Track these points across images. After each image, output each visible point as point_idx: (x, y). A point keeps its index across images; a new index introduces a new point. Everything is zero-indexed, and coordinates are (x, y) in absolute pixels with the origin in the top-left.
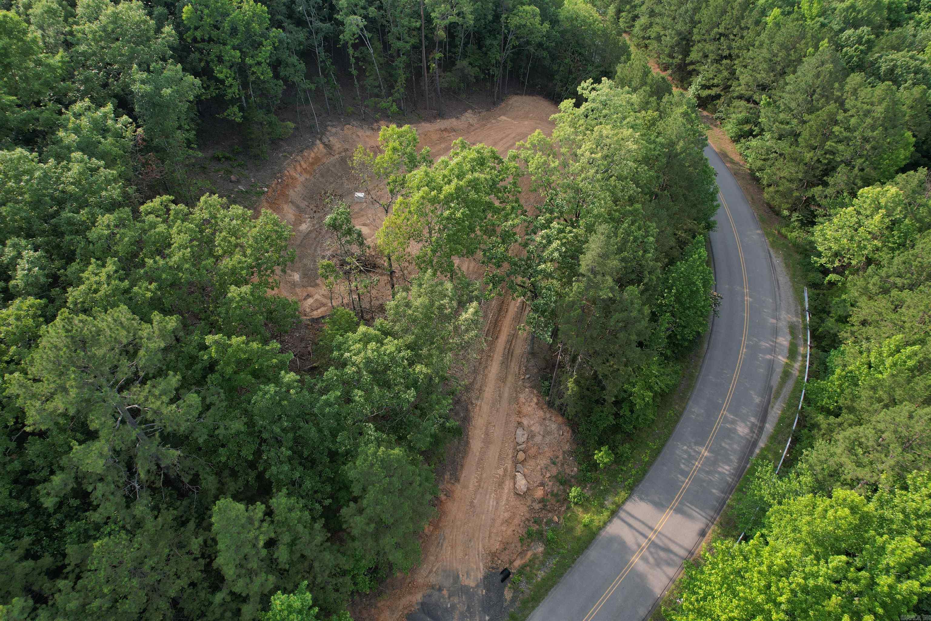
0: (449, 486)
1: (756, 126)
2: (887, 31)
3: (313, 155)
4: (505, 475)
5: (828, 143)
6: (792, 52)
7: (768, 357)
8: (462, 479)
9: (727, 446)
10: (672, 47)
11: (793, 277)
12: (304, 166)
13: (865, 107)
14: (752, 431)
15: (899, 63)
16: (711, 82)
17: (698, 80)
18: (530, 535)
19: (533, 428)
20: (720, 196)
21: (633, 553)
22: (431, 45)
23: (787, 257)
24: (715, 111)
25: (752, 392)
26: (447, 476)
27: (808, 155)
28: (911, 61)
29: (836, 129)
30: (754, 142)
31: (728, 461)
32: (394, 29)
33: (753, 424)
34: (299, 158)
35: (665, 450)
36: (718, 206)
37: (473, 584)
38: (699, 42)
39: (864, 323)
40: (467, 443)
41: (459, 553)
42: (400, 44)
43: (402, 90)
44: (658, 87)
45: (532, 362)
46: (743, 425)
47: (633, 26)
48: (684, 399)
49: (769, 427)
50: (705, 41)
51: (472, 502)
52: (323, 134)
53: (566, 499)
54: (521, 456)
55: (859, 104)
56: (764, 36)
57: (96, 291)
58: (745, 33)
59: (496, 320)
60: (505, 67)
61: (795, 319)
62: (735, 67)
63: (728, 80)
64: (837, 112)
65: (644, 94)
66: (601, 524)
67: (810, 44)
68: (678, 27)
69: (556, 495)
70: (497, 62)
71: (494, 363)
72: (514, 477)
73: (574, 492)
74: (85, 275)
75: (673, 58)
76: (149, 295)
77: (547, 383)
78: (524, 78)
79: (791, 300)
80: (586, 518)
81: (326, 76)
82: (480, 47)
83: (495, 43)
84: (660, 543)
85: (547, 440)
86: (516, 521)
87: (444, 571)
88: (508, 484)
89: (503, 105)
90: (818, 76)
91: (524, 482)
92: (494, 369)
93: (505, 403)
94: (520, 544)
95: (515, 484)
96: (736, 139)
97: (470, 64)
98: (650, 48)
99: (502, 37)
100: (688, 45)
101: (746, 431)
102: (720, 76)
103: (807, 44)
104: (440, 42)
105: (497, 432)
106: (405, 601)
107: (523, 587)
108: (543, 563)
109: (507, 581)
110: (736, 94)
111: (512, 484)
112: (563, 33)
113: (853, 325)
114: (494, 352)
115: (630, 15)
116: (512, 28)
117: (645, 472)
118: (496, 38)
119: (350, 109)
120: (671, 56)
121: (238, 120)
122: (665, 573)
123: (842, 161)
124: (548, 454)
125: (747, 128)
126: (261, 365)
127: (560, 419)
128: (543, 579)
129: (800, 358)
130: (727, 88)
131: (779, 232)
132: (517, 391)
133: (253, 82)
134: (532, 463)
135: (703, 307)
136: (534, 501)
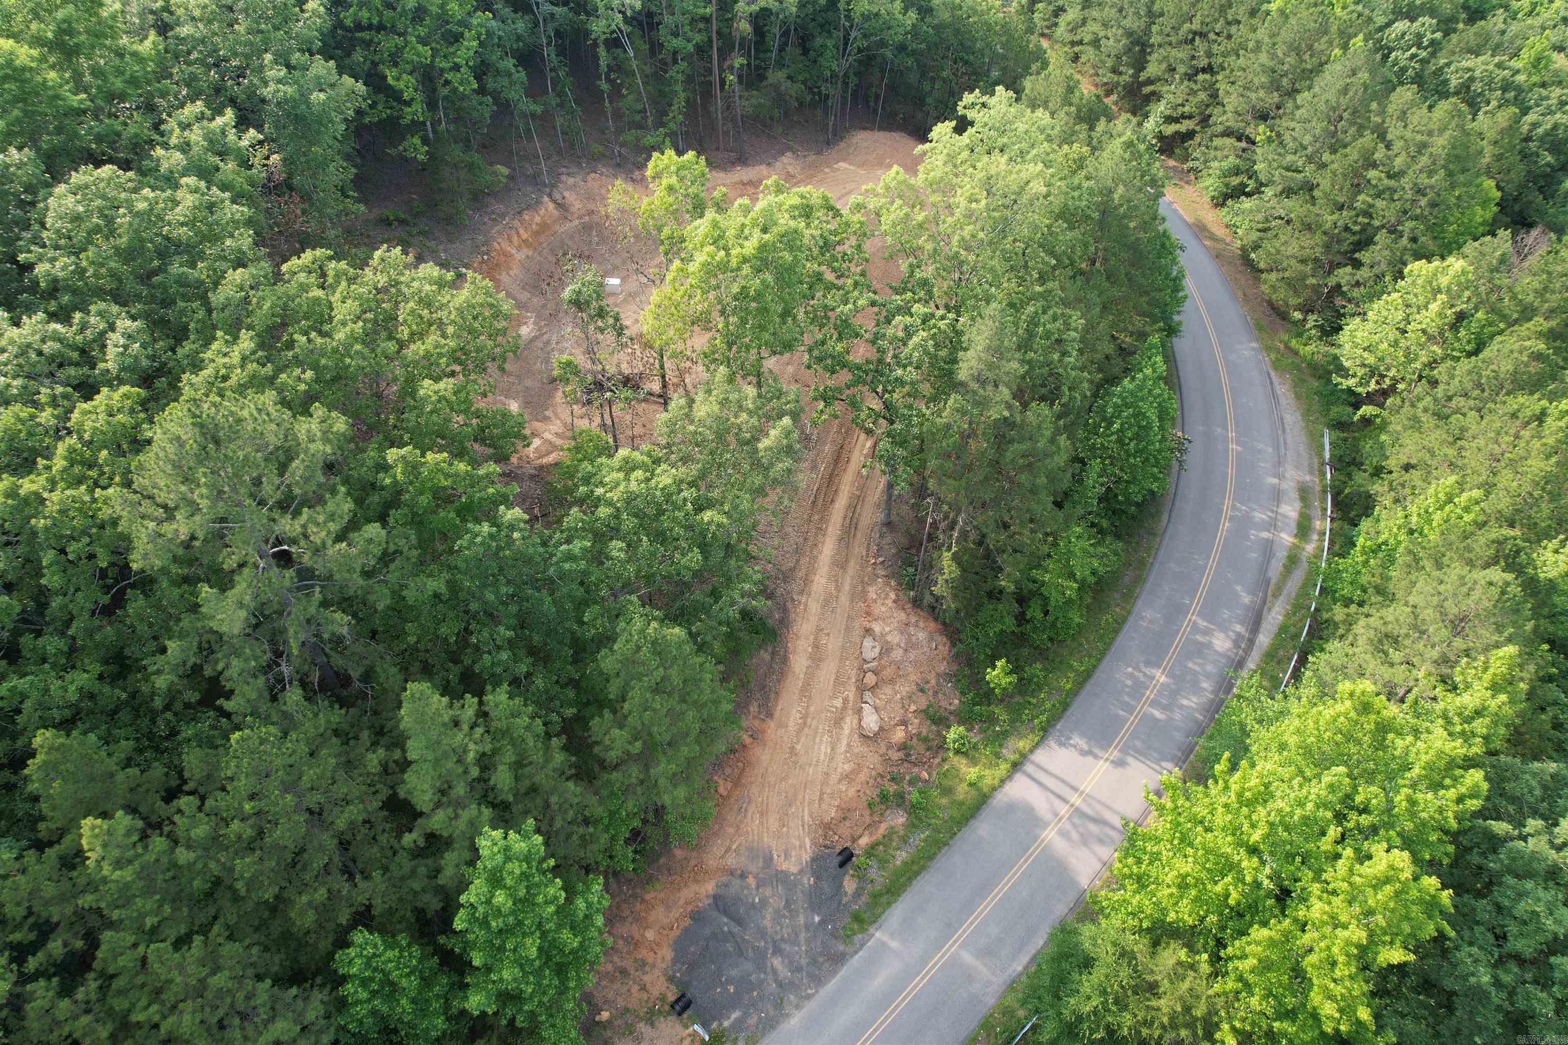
0: (756, 723)
1: (1250, 178)
2: (1461, 26)
3: (537, 219)
4: (844, 708)
5: (1361, 198)
6: (1307, 57)
7: (1265, 535)
8: (777, 714)
9: (1197, 668)
10: (1118, 57)
11: (1307, 414)
12: (525, 236)
13: (1419, 137)
14: (1236, 644)
15: (1477, 73)
16: (1180, 110)
17: (1160, 109)
18: (884, 797)
19: (889, 638)
20: (1189, 283)
21: (1046, 824)
22: (727, 48)
23: (1298, 384)
24: (1186, 158)
25: (1239, 588)
26: (754, 708)
27: (1329, 219)
28: (1497, 71)
29: (1372, 174)
30: (1247, 203)
31: (1196, 689)
32: (667, 19)
33: (1238, 635)
34: (516, 223)
35: (1099, 675)
36: (1186, 297)
37: (794, 869)
38: (1160, 46)
39: (1407, 467)
40: (785, 660)
41: (773, 821)
42: (677, 43)
43: (680, 118)
44: (1091, 110)
45: (888, 539)
46: (1222, 635)
47: (1056, 25)
48: (1129, 596)
49: (1264, 639)
50: (1170, 44)
51: (792, 748)
52: (553, 186)
53: (941, 747)
54: (870, 679)
55: (1408, 135)
56: (1262, 33)
57: (225, 378)
58: (1233, 29)
59: (831, 475)
60: (846, 84)
61: (1308, 478)
62: (1218, 85)
63: (1207, 106)
64: (1375, 149)
65: (1066, 118)
66: (996, 782)
67: (1336, 42)
68: (1128, 23)
69: (925, 740)
70: (834, 75)
71: (828, 539)
72: (859, 711)
73: (954, 733)
74: (209, 355)
75: (1121, 73)
76: (302, 387)
77: (911, 570)
78: (876, 102)
79: (1302, 448)
80: (972, 773)
81: (560, 94)
82: (805, 52)
83: (830, 43)
84: (1089, 811)
85: (912, 655)
86: (862, 777)
87: (750, 849)
88: (849, 722)
89: (843, 145)
90: (1345, 91)
91: (875, 717)
92: (828, 549)
93: (844, 599)
94: (868, 812)
95: (860, 720)
96: (1221, 200)
97: (790, 77)
98: (1083, 59)
99: (841, 35)
100: (1143, 52)
101: (1228, 644)
102: (1194, 100)
103: (1330, 43)
104: (743, 39)
105: (833, 644)
106: (686, 894)
107: (873, 873)
108: (905, 840)
109: (848, 866)
110: (1220, 129)
111: (856, 721)
112: (939, 28)
113: (1391, 472)
114: (827, 522)
115: (1051, 8)
116: (857, 19)
117: (1065, 706)
118: (830, 36)
119: (597, 148)
120: (1114, 71)
121: (420, 157)
122: (1095, 854)
123: (1383, 226)
124: (913, 677)
125: (1235, 181)
126: (470, 497)
127: (932, 625)
128: (905, 863)
129: (1315, 537)
130: (1205, 121)
131: (1287, 347)
132: (862, 583)
133: (446, 98)
134: (888, 690)
135: (1160, 451)
136: (890, 747)
